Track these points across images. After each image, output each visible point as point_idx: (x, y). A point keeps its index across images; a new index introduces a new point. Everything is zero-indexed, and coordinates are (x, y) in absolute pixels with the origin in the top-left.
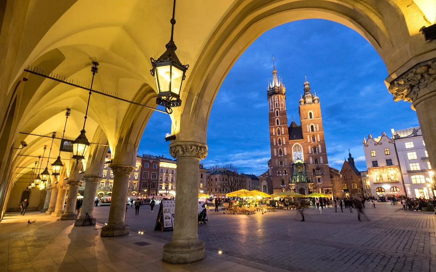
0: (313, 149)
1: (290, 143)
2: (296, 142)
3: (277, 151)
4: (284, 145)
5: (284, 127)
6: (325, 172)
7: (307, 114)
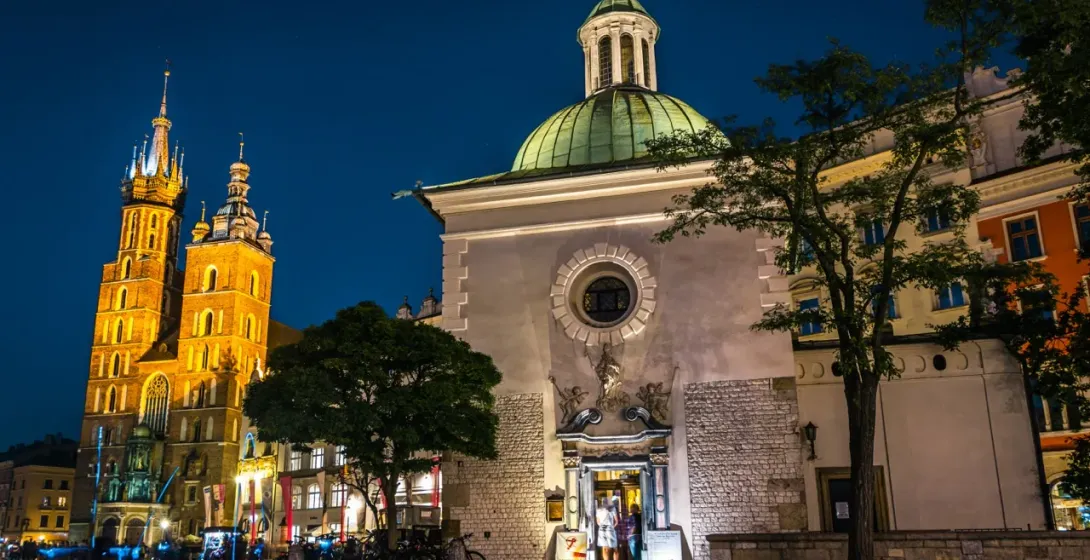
0: (196, 393)
1: (141, 371)
2: (157, 367)
3: (103, 396)
4: (126, 376)
5: (135, 318)
6: (211, 469)
7: (201, 276)
